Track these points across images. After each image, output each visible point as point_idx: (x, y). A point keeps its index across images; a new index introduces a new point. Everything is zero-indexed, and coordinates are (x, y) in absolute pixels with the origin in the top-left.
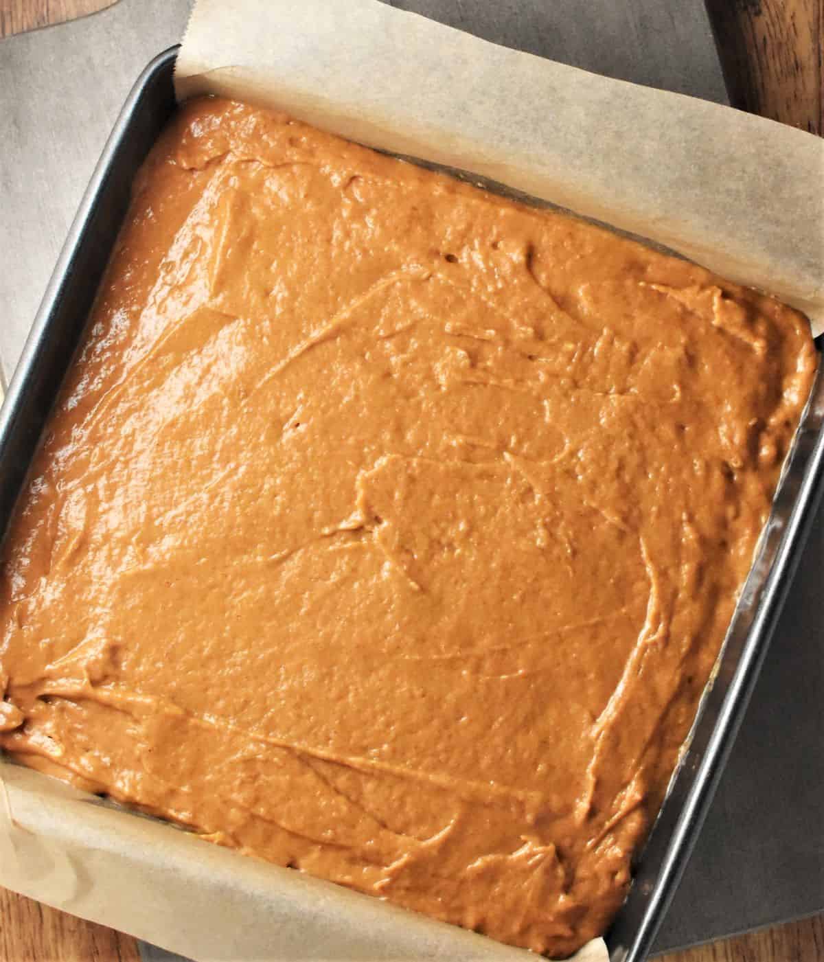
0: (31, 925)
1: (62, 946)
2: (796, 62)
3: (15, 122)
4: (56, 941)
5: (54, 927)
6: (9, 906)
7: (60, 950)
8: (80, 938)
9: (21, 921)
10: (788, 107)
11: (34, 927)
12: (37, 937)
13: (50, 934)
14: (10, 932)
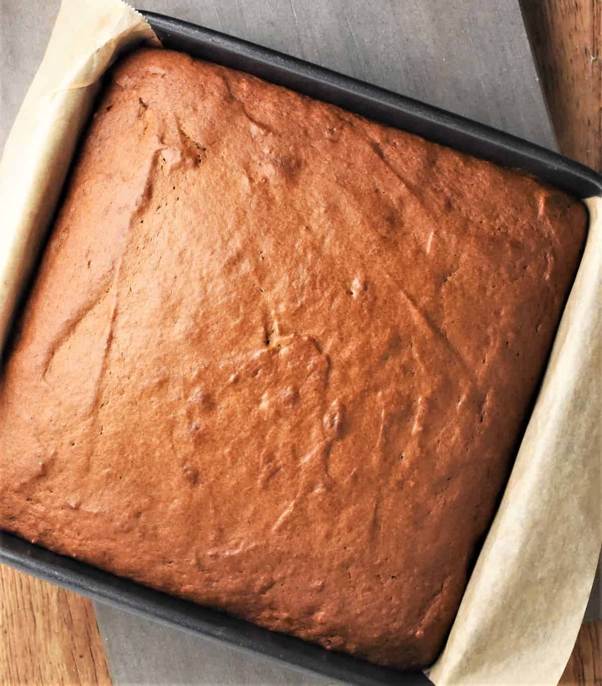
0: (28, 628)
1: (50, 643)
2: (576, 4)
3: (11, 52)
4: (45, 640)
5: (44, 630)
6: (12, 615)
7: (48, 645)
8: (63, 637)
9: (20, 626)
10: (570, 36)
11: (30, 630)
12: (33, 636)
13: (41, 635)
14: (13, 634)
